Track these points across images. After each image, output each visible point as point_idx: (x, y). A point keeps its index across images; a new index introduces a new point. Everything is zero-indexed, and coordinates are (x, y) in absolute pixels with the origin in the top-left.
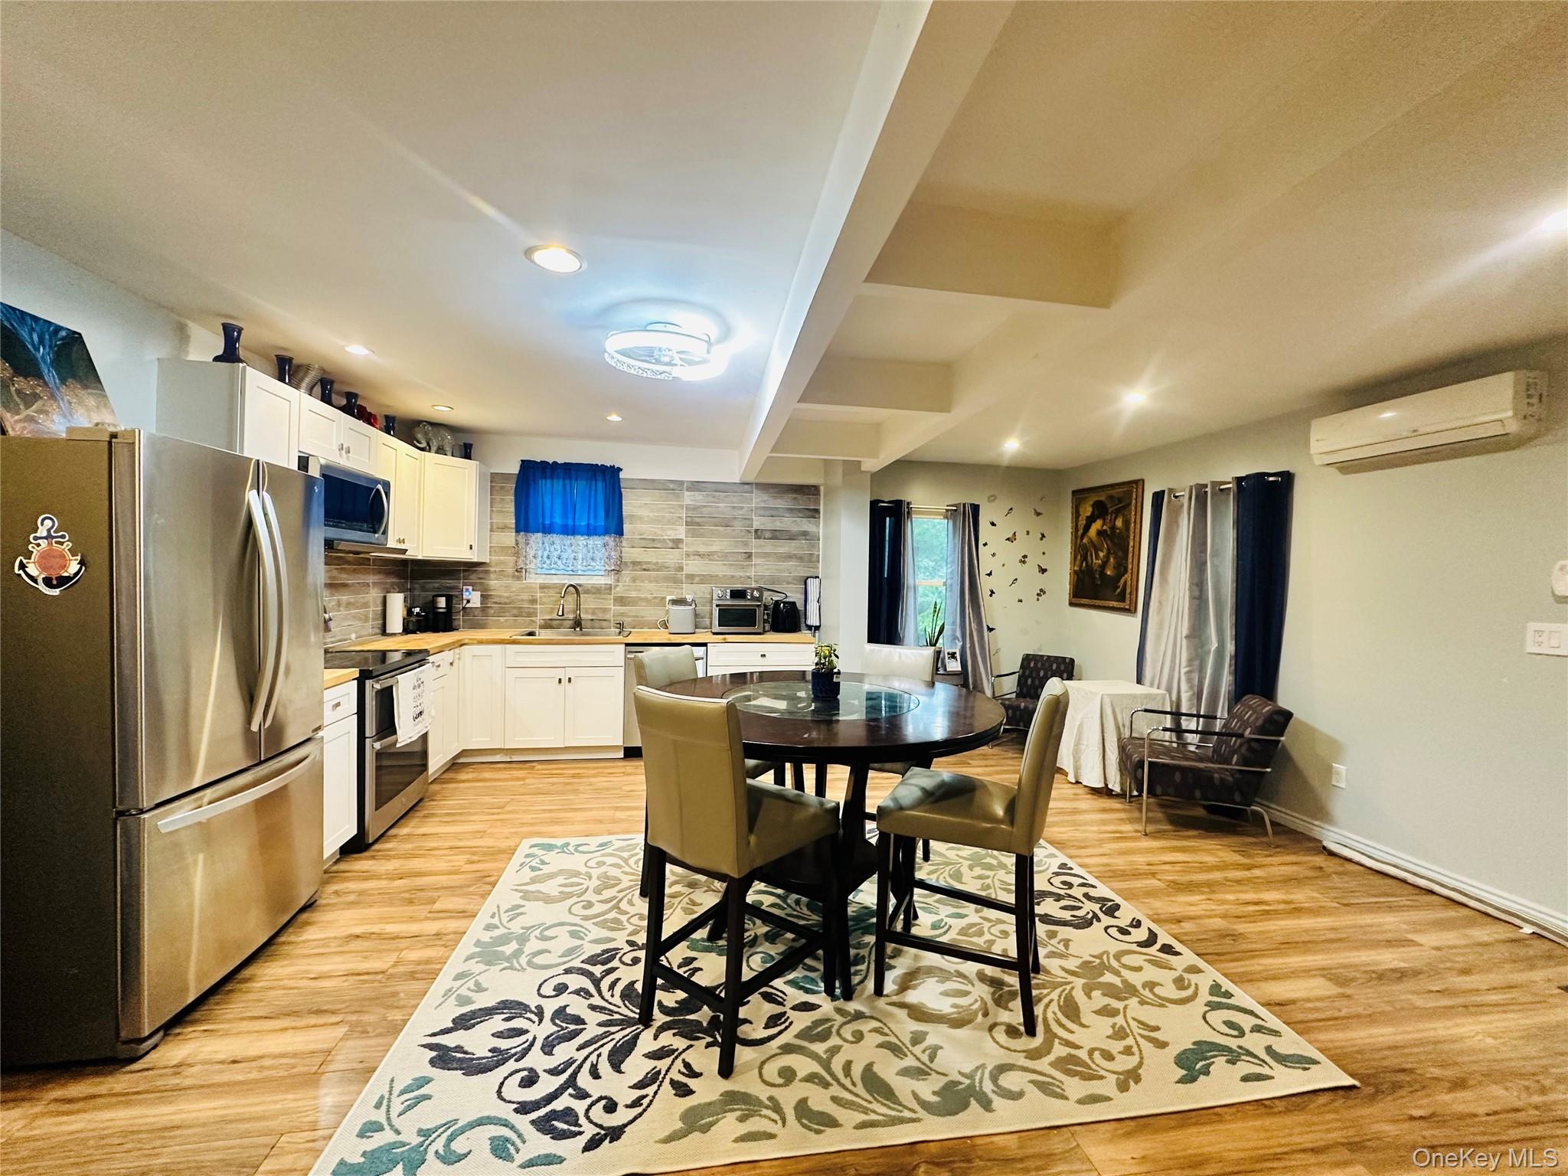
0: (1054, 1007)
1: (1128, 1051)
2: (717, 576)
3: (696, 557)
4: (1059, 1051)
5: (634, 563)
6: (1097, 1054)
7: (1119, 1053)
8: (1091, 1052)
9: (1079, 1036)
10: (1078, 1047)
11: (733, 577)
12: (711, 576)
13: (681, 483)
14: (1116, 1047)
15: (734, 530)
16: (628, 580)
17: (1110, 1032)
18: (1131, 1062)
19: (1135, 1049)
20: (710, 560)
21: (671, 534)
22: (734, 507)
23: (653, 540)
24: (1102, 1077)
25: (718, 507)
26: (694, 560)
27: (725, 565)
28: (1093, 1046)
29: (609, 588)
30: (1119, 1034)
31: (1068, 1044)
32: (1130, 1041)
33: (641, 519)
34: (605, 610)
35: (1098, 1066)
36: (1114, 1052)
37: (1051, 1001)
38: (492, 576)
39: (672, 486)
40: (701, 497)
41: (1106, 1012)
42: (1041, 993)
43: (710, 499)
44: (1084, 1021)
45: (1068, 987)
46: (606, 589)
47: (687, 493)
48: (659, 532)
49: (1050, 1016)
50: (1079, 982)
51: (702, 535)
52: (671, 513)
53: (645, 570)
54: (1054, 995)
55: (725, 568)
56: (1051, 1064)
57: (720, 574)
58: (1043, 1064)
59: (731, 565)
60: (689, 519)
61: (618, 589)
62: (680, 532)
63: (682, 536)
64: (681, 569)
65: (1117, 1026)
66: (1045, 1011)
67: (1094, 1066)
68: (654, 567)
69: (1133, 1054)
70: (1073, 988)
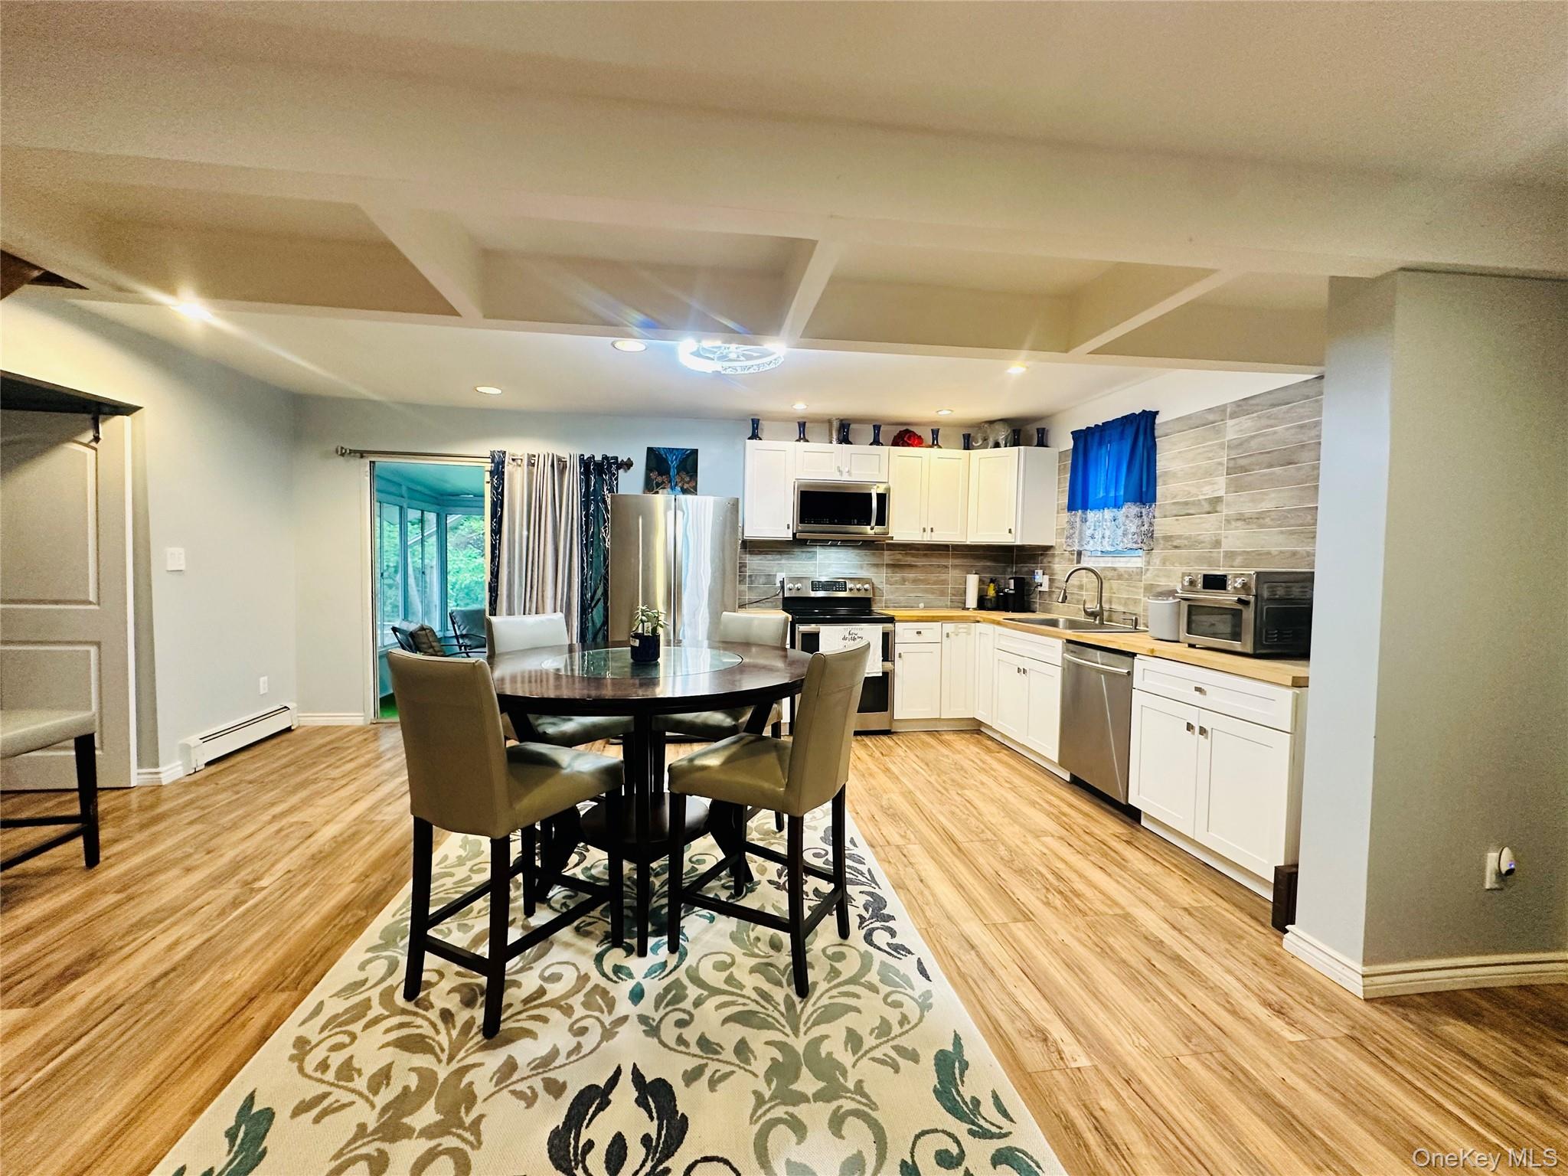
0: (427, 1030)
1: (324, 1066)
2: (1269, 553)
3: (1239, 524)
4: (377, 1010)
5: (1167, 538)
6: (346, 1039)
7: (328, 1057)
8: (353, 1037)
9: (378, 1035)
10: (366, 1027)
11: (1294, 554)
12: (1259, 554)
13: (1222, 409)
14: (336, 1060)
15: (1299, 469)
16: (1158, 563)
17: (356, 1064)
18: (311, 1061)
19: (318, 1075)
20: (1261, 526)
21: (1208, 492)
22: (1302, 427)
23: (1186, 503)
24: (322, 1030)
25: (1275, 433)
26: (1236, 528)
27: (1282, 532)
28: (357, 1041)
29: (1140, 572)
30: (347, 1070)
31: (376, 1021)
32: (330, 1076)
33: (1174, 475)
34: (1136, 602)
35: (337, 1033)
36: (333, 1055)
37: (438, 1032)
38: (1057, 559)
39: (1211, 417)
40: (1250, 423)
41: (383, 1076)
42: (454, 1027)
43: (1264, 422)
44: (391, 1049)
45: (444, 1057)
46: (1137, 574)
47: (1230, 423)
48: (1194, 491)
49: (419, 1021)
50: (443, 1072)
51: (1249, 487)
52: (1210, 459)
53: (1176, 547)
54: (443, 1039)
55: (1281, 538)
56: (369, 1000)
57: (1274, 550)
58: (375, 994)
59: (1292, 533)
60: (1232, 464)
61: (1149, 574)
62: (1219, 486)
63: (1221, 493)
64: (1217, 544)
65: (356, 1076)
66: (428, 1019)
67: (338, 1030)
68: (1186, 542)
69: (316, 1070)
70: (440, 1061)
